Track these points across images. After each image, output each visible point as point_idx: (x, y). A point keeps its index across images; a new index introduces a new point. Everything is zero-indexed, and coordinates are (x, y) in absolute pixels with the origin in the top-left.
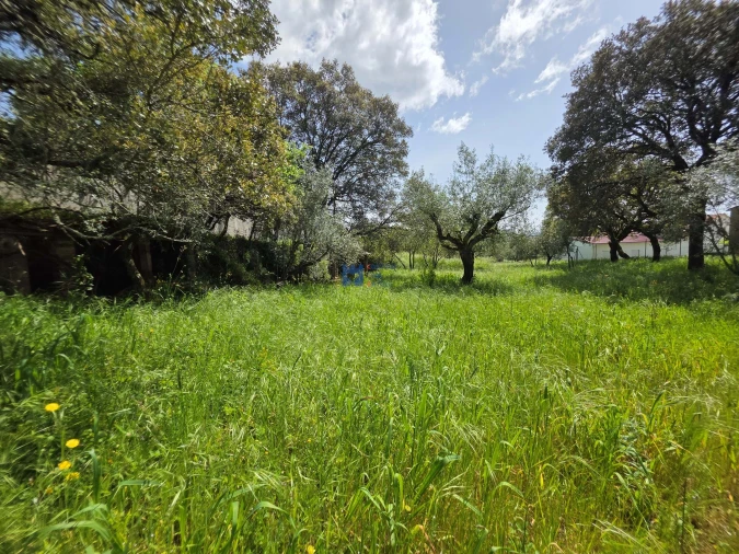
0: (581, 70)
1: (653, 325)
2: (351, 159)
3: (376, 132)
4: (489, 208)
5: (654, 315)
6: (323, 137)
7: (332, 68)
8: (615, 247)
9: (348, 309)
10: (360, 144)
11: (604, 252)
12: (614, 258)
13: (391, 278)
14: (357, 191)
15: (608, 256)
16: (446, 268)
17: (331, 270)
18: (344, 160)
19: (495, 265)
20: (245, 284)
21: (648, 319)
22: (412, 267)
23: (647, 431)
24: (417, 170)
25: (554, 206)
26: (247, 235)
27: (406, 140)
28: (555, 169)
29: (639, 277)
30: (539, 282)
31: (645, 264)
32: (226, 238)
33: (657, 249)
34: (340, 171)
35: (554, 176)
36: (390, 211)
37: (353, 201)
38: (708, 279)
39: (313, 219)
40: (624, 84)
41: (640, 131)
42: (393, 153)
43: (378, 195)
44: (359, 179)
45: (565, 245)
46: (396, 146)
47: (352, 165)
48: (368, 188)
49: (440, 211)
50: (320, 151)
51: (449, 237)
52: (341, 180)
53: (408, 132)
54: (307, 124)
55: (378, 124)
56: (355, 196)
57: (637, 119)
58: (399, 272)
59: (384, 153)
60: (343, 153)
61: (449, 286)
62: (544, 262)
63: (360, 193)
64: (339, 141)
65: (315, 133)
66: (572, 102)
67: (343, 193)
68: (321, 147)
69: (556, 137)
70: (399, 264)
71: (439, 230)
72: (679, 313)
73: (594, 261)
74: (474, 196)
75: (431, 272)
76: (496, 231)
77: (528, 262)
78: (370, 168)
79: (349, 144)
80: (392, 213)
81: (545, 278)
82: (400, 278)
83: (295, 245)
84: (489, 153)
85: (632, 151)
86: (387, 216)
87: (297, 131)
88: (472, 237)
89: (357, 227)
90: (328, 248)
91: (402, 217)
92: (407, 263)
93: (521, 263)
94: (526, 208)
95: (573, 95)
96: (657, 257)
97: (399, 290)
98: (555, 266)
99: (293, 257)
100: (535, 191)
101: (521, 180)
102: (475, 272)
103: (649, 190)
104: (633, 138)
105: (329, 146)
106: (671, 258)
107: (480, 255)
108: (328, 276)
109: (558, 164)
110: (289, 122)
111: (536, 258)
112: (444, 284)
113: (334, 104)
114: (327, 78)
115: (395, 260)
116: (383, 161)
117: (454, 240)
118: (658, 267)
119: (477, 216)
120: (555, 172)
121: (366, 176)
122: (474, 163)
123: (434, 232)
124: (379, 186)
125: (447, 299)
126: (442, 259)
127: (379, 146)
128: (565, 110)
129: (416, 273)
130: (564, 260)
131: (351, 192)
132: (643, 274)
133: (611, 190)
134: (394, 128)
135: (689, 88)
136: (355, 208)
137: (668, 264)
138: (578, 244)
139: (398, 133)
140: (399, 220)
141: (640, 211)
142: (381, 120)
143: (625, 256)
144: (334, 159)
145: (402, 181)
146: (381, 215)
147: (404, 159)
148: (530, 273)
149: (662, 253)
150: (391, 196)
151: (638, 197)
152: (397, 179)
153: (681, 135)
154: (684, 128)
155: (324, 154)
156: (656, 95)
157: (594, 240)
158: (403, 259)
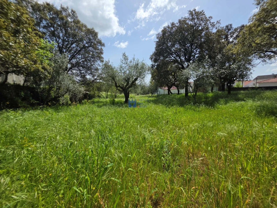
0: (158, 34)
1: (176, 113)
2: (78, 52)
3: (89, 43)
4: (133, 76)
5: (176, 110)
6: (64, 41)
7: (66, 9)
8: (169, 90)
9: (77, 116)
10: (82, 46)
11: (166, 92)
12: (169, 94)
13: (98, 102)
14: (82, 66)
15: (167, 93)
16: (120, 97)
17: (71, 99)
18: (75, 52)
19: (136, 96)
20: (19, 107)
21: (175, 111)
22: (107, 97)
23: (171, 143)
24: (107, 60)
25: (153, 77)
26: (22, 83)
27: (102, 48)
28: (152, 65)
29: (174, 99)
30: (149, 101)
31: (176, 96)
32: (7, 85)
33: (179, 91)
34: (73, 57)
35: (152, 67)
36: (97, 75)
37: (80, 70)
38: (189, 99)
39: (59, 77)
40: (170, 41)
41: (174, 56)
42: (97, 52)
43: (91, 69)
44: (83, 61)
45: (156, 90)
46: (98, 49)
47: (79, 55)
48: (87, 65)
49: (116, 77)
50: (62, 46)
51: (119, 86)
52: (74, 61)
53: (103, 45)
54: (55, 33)
55: (90, 39)
56: (81, 68)
57: (173, 52)
58: (102, 100)
59: (93, 52)
60: (75, 49)
61: (120, 104)
62: (151, 95)
63: (83, 67)
64: (72, 44)
65: (59, 38)
66: (157, 44)
67: (75, 66)
68: (63, 45)
69: (153, 54)
70: (102, 96)
71: (116, 84)
72: (182, 109)
73: (164, 95)
74: (128, 72)
75: (113, 99)
76: (135, 85)
77: (146, 95)
78: (87, 57)
79: (77, 46)
80: (98, 76)
81: (150, 100)
82: (102, 102)
83: (50, 89)
84: (133, 57)
85: (172, 62)
86: (96, 77)
87: (49, 36)
88: (128, 86)
89: (83, 81)
90: (68, 90)
91: (101, 78)
92: (105, 96)
93: (144, 95)
94: (144, 77)
95: (157, 42)
96: (178, 94)
97: (101, 107)
98: (153, 96)
99: (49, 94)
100: (147, 72)
101: (142, 68)
102: (129, 99)
103: (177, 74)
104: (173, 58)
105: (67, 45)
106: (182, 93)
107: (131, 93)
108: (70, 102)
109: (154, 64)
110: (44, 30)
111: (148, 94)
112: (118, 104)
113: (68, 27)
114: (64, 14)
115: (100, 95)
116: (93, 55)
117: (121, 88)
118: (179, 96)
119: (129, 79)
120: (153, 66)
121: (86, 60)
122: (127, 60)
123: (114, 84)
124: (92, 65)
125: (119, 109)
126: (118, 95)
127: (90, 48)
128: (155, 46)
129: (108, 100)
130: (156, 95)
131: (79, 66)
132: (175, 98)
133: (167, 73)
134: (97, 42)
135: (184, 46)
136: (81, 73)
137: (181, 95)
138: (160, 89)
139: (99, 45)
140: (100, 79)
141: (175, 80)
142: (91, 38)
143: (171, 93)
144: (70, 51)
145: (101, 64)
146: (93, 77)
147: (102, 55)
148: (147, 99)
149: (180, 92)
150: (97, 69)
151: (174, 75)
152: (99, 63)
153: (183, 59)
154: (184, 57)
155: (64, 48)
156: (177, 46)
157: (164, 88)
158: (103, 95)
